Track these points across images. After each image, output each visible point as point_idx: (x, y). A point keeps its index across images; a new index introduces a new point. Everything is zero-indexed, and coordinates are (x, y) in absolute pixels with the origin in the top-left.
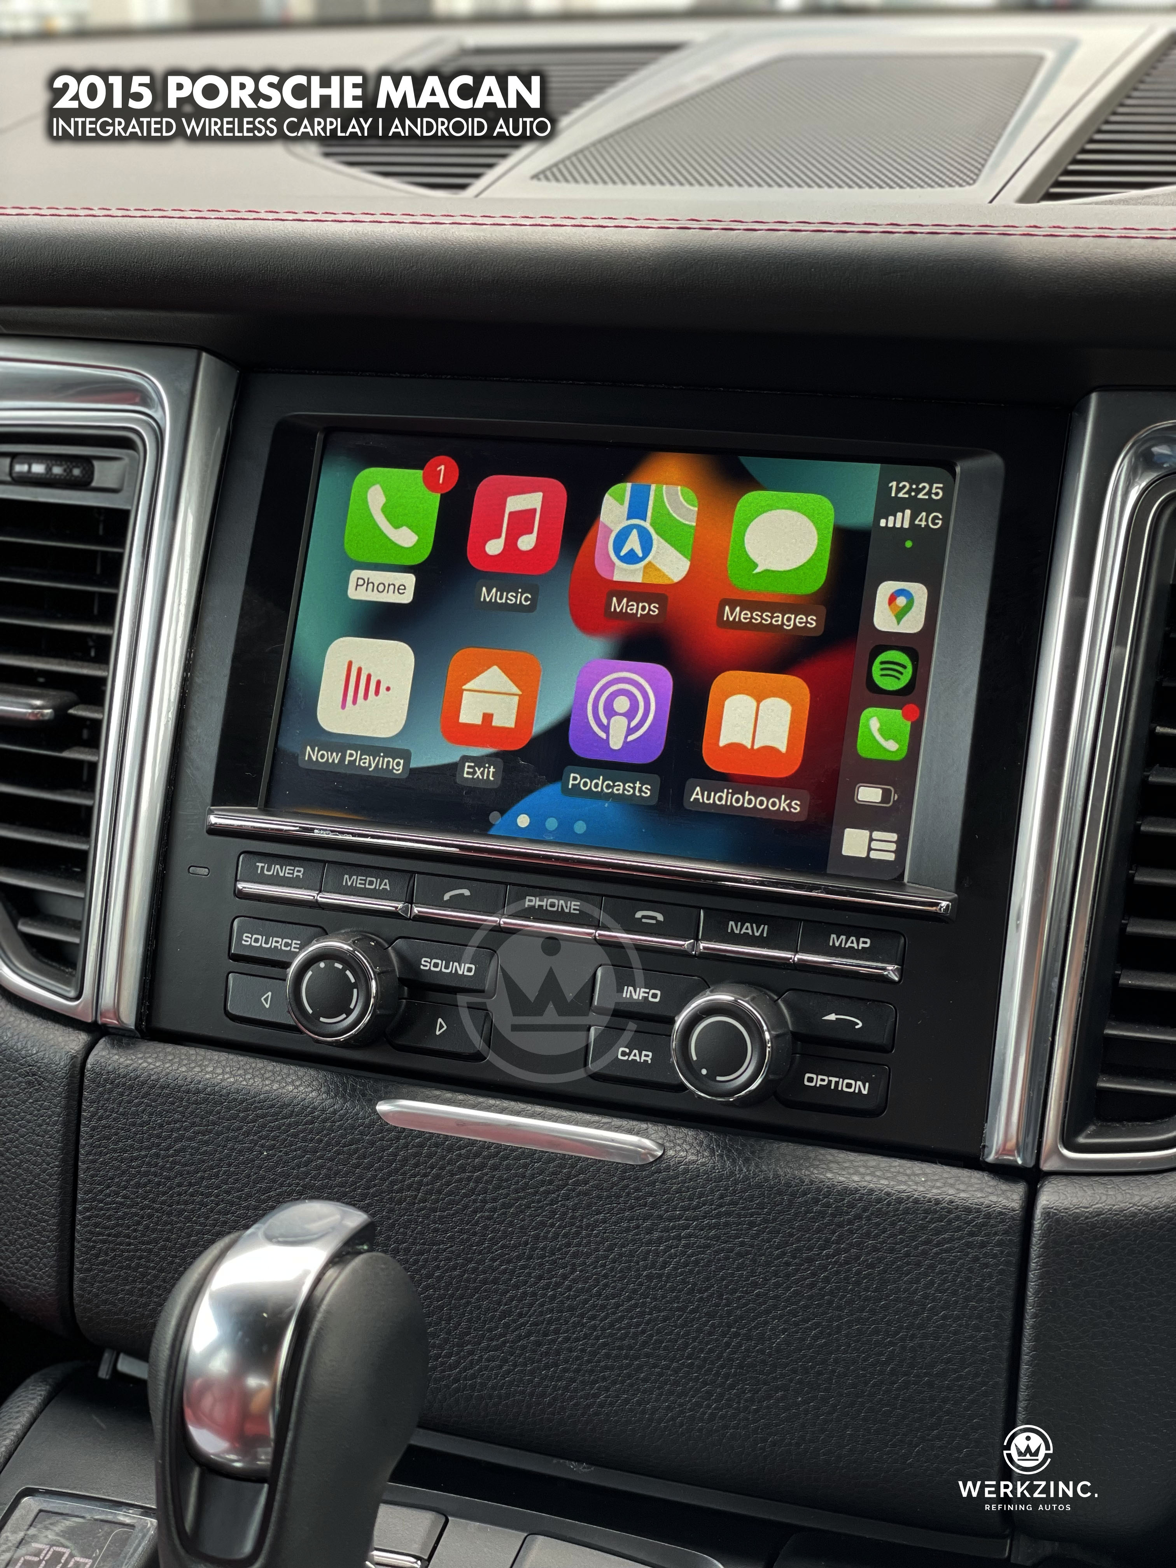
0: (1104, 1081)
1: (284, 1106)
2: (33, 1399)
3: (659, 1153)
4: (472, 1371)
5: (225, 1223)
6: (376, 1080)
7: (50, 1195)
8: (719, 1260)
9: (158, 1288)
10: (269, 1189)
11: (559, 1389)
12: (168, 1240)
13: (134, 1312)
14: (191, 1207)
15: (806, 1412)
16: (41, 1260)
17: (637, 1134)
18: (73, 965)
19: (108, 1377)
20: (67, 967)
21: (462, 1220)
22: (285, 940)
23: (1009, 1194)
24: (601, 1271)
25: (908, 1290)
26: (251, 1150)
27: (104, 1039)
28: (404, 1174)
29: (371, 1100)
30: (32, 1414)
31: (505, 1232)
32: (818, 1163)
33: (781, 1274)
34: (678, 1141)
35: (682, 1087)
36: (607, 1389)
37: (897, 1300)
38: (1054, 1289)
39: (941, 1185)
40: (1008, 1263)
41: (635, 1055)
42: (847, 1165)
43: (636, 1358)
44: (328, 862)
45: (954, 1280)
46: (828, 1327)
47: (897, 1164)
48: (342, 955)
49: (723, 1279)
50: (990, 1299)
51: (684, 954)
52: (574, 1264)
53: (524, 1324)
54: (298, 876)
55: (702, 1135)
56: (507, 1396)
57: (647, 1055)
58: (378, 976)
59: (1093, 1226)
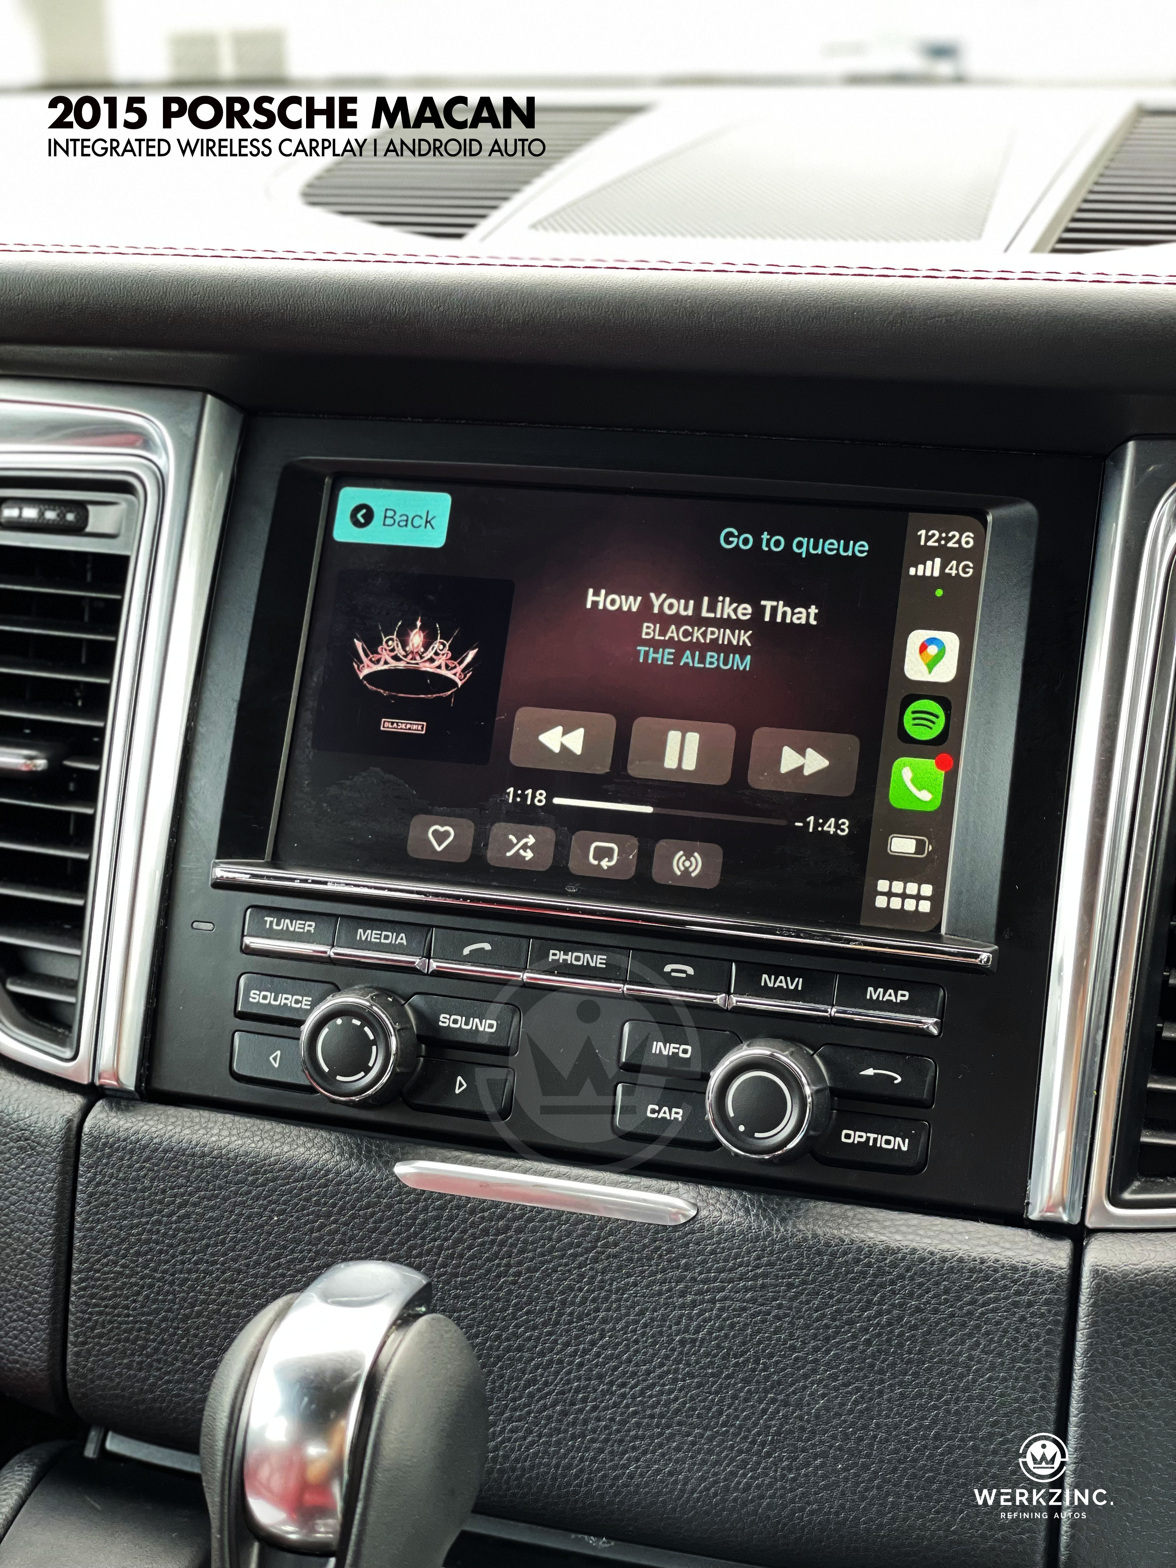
0: (1146, 1136)
1: (296, 1169)
2: (20, 1480)
3: (693, 1213)
4: (493, 1444)
5: (231, 1292)
6: (392, 1141)
7: (42, 1265)
8: (756, 1323)
9: (159, 1361)
10: (278, 1256)
11: (587, 1459)
12: (169, 1310)
13: (132, 1387)
14: (194, 1275)
15: (846, 1480)
16: (32, 1333)
17: (669, 1194)
18: (69, 1026)
19: (95, 1456)
20: (59, 1028)
21: (484, 1286)
22: (295, 997)
23: (1055, 1252)
24: (632, 1336)
25: (953, 1351)
26: (261, 1215)
27: (99, 1103)
28: (424, 1238)
29: (388, 1162)
30: (20, 1496)
31: (530, 1297)
32: (857, 1222)
33: (821, 1337)
34: (711, 1201)
35: (717, 1144)
36: (637, 1460)
37: (941, 1362)
38: (1104, 1348)
39: (986, 1243)
40: (1056, 1323)
41: (665, 1113)
42: (887, 1224)
43: (668, 1426)
44: (342, 916)
45: (1000, 1341)
46: (869, 1391)
47: (938, 1222)
48: (362, 1011)
49: (760, 1343)
50: (1037, 1359)
51: (716, 1008)
52: (603, 1330)
53: (550, 1393)
54: (308, 931)
55: (735, 1195)
56: (532, 1468)
57: (676, 1113)
58: (398, 1032)
59: (1143, 1283)
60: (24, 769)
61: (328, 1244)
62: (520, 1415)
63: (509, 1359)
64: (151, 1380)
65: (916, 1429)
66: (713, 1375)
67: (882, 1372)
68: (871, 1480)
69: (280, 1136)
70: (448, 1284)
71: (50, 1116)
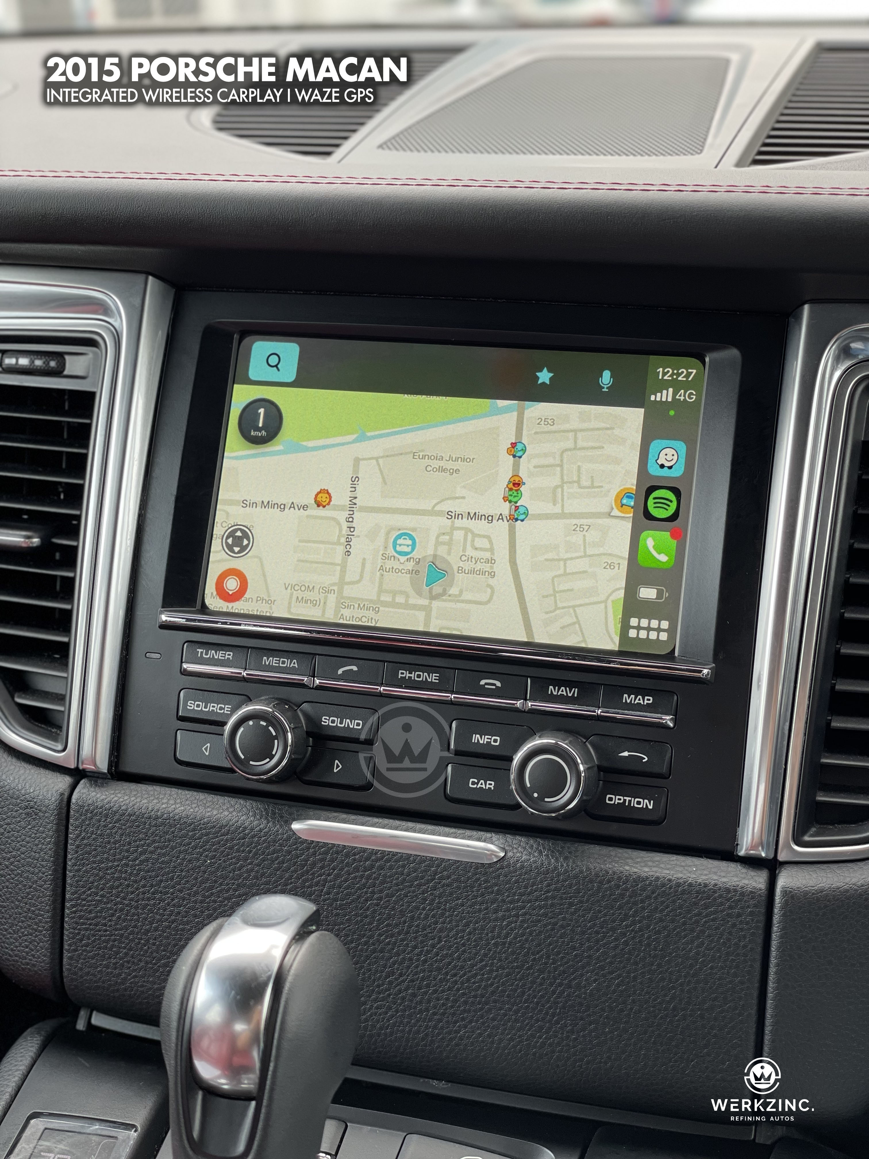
0: (821, 796)
1: (222, 827)
2: (32, 1046)
3: (502, 854)
4: (365, 1017)
5: (179, 913)
6: (290, 806)
7: (45, 896)
8: (547, 931)
9: (128, 962)
10: (211, 888)
11: (430, 1027)
12: (135, 926)
13: (109, 980)
14: (152, 902)
15: (612, 1039)
16: (38, 944)
17: (485, 841)
18: (60, 728)
19: (84, 1029)
20: (53, 728)
21: (356, 907)
22: (219, 706)
23: (757, 878)
24: (461, 941)
25: (685, 949)
26: (198, 859)
27: (82, 782)
28: (313, 874)
29: (287, 821)
30: (32, 1058)
31: (389, 914)
32: (618, 859)
33: (593, 940)
34: (515, 846)
35: (519, 806)
36: (465, 1027)
37: (677, 956)
38: (791, 946)
39: (707, 873)
40: (757, 928)
41: (482, 784)
42: (639, 860)
43: (486, 1003)
44: (251, 648)
45: (718, 941)
46: (627, 977)
47: (675, 858)
48: (266, 716)
49: (550, 944)
50: (744, 954)
51: (517, 710)
52: (440, 937)
53: (403, 981)
54: (228, 658)
55: (532, 842)
56: (391, 1034)
57: (490, 784)
58: (293, 730)
59: (818, 900)
60: (24, 545)
61: (246, 879)
62: (383, 997)
63: (375, 958)
64: (123, 976)
65: (660, 1003)
66: (517, 967)
67: (636, 963)
68: (629, 1039)
69: (211, 803)
70: (331, 906)
71: (48, 791)
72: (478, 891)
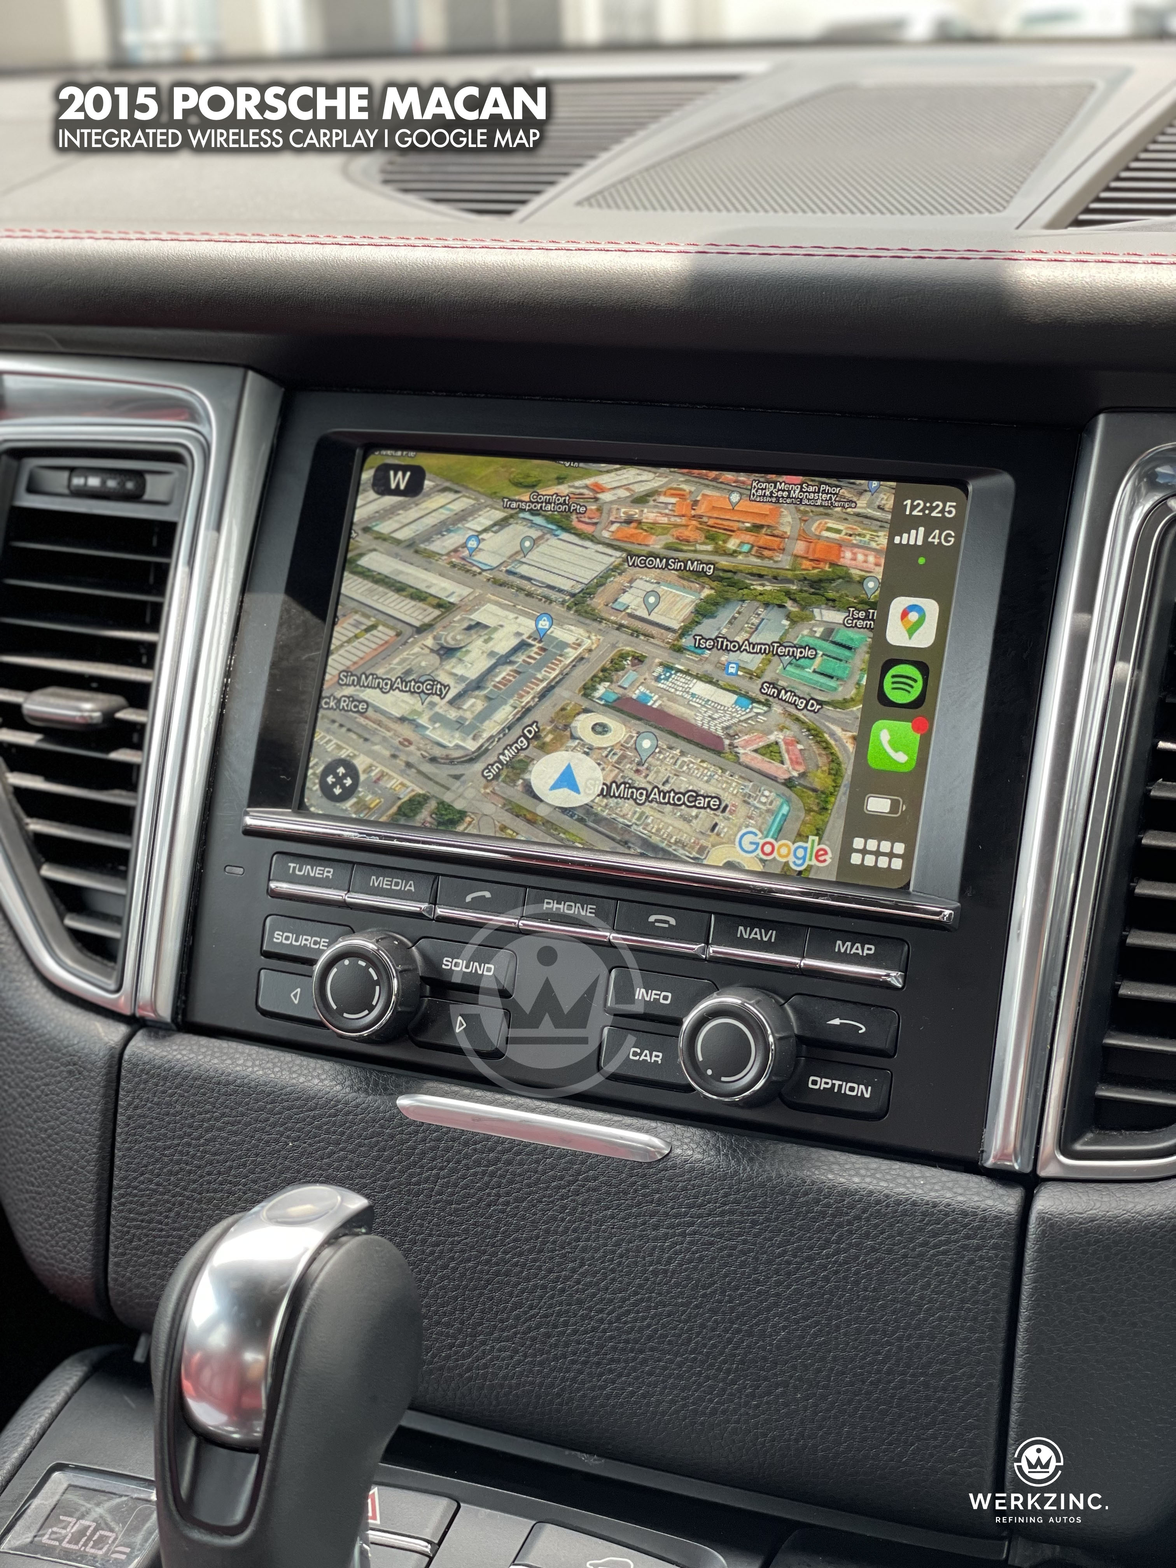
0: (1103, 1090)
1: (310, 1098)
3: (667, 1151)
6: (398, 1076)
7: (87, 1181)
8: (722, 1257)
11: (568, 1379)
16: (78, 1244)
17: (646, 1132)
18: (116, 959)
20: (110, 961)
21: (476, 1213)
22: (314, 938)
23: (1005, 1198)
24: (609, 1265)
25: (905, 1290)
26: (277, 1141)
27: (141, 1031)
28: (422, 1167)
29: (392, 1094)
31: (517, 1225)
32: (820, 1164)
33: (782, 1272)
35: (690, 1088)
36: (613, 1382)
37: (894, 1300)
38: (1047, 1293)
39: (939, 1188)
40: (1003, 1266)
42: (847, 1166)
43: (641, 1352)
44: (358, 863)
45: (950, 1282)
46: (827, 1325)
47: (897, 1167)
48: (366, 953)
49: (726, 1276)
50: (984, 1301)
51: (695, 958)
52: (583, 1259)
53: (534, 1316)
54: (327, 877)
55: (708, 1135)
59: (1087, 1231)
60: (81, 720)
61: (337, 1169)
65: (871, 1364)
68: (828, 1410)
69: (298, 1067)
70: (444, 1210)
71: (96, 1043)
72: (633, 1199)
